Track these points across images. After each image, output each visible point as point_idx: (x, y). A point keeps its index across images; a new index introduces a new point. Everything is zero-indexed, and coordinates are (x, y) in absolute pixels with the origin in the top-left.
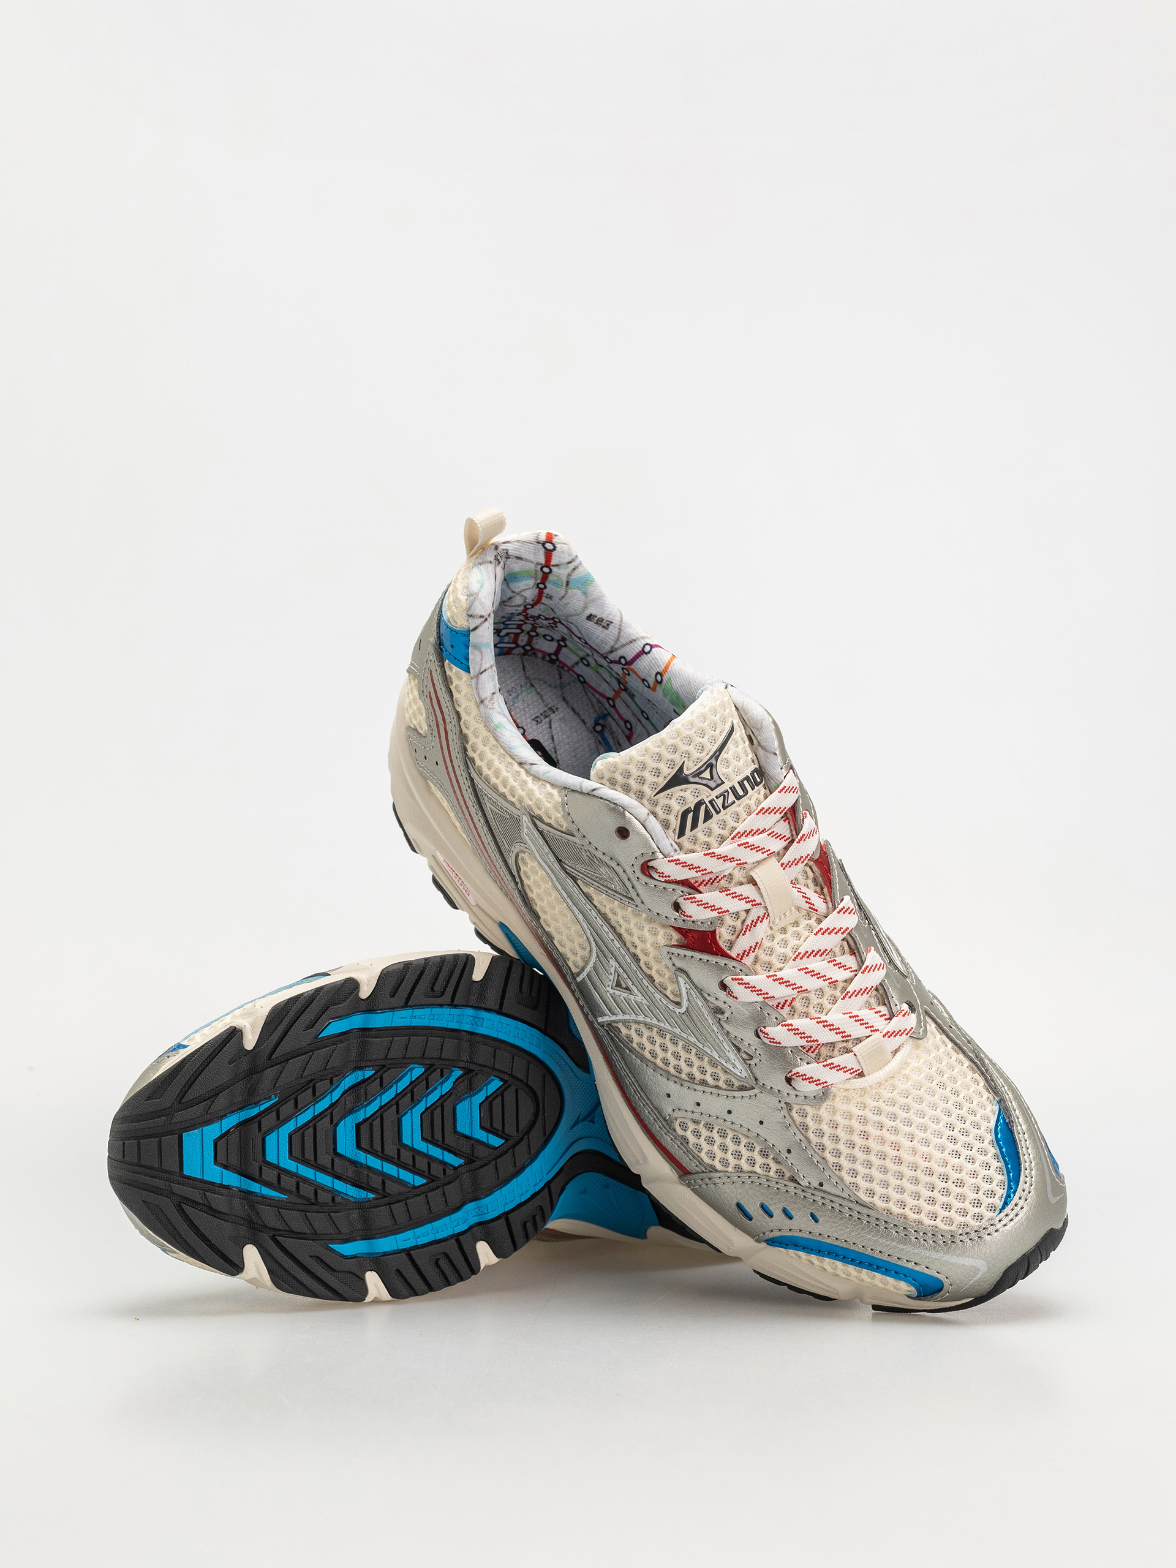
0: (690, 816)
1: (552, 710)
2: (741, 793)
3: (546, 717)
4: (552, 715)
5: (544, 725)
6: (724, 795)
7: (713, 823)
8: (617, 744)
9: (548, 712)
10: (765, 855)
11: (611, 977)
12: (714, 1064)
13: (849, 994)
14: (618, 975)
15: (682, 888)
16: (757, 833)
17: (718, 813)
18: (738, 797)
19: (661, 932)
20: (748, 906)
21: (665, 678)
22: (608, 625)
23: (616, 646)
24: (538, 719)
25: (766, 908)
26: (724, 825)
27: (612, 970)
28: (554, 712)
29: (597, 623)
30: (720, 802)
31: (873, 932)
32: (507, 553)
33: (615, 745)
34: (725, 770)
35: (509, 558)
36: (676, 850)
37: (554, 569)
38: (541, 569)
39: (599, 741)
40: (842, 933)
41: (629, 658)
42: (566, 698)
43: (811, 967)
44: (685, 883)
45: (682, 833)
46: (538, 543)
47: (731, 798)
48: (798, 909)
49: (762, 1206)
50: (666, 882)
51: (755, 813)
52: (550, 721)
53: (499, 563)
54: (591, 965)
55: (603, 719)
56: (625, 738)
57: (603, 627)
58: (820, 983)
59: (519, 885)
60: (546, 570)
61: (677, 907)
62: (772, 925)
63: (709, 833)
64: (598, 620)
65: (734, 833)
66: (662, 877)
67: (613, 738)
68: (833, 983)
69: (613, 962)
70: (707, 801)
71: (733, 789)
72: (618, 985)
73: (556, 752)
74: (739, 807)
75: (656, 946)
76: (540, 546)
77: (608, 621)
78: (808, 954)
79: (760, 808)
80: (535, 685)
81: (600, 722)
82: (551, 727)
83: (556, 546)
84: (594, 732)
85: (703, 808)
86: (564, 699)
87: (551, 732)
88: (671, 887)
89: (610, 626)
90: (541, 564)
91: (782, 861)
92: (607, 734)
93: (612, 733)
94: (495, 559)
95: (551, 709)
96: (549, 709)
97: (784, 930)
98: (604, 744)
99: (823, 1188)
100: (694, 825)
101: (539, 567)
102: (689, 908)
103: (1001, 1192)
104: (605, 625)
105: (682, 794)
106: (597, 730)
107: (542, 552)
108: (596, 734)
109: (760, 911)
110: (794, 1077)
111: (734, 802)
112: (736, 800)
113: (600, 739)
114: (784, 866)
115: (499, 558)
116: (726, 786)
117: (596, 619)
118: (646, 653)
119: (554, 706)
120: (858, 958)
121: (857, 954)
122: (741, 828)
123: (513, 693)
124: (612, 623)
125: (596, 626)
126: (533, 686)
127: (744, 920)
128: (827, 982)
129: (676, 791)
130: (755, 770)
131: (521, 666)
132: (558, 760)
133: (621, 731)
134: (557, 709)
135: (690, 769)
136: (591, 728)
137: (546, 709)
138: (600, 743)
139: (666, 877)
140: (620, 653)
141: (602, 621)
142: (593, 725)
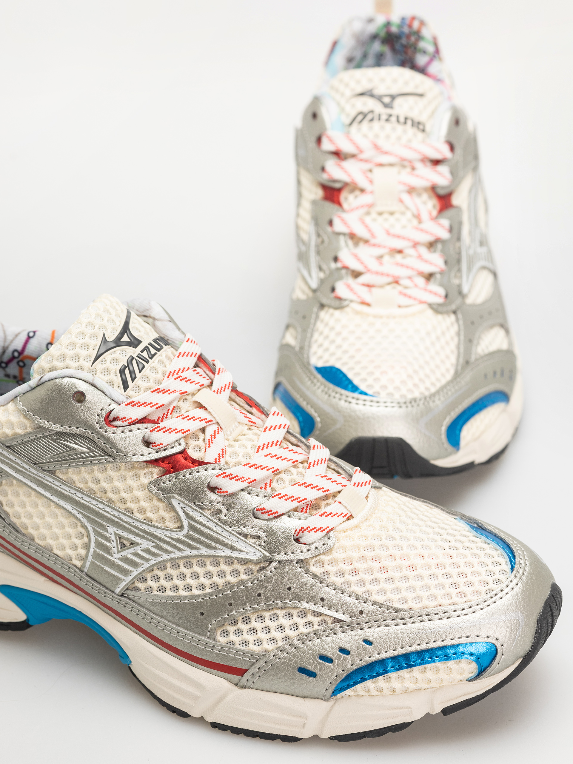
0: (127, 372)
2: (158, 347)
6: (146, 350)
7: (147, 370)
11: (114, 544)
12: (230, 561)
13: (312, 465)
14: (120, 538)
15: (145, 425)
16: (185, 371)
17: (147, 362)
19: (142, 472)
20: (203, 424)
25: (218, 423)
26: (156, 370)
27: (113, 537)
30: (145, 356)
34: (138, 333)
36: (127, 398)
41: (20, 349)
43: (273, 453)
44: (144, 420)
45: (126, 387)
47: (153, 351)
49: (321, 658)
50: (129, 424)
54: (93, 545)
58: (285, 464)
61: (147, 443)
62: (227, 437)
63: (147, 379)
65: (167, 374)
66: (125, 421)
68: (295, 463)
69: (111, 529)
70: (135, 356)
71: (151, 345)
72: (123, 546)
75: (143, 487)
78: (266, 446)
85: (134, 362)
88: (135, 427)
91: (213, 390)
99: (364, 615)
100: (133, 377)
102: (157, 437)
105: (113, 356)
109: (215, 427)
110: (300, 535)
111: (156, 353)
114: (216, 393)
116: (145, 344)
118: (32, 337)
122: (170, 369)
128: (290, 462)
129: (108, 356)
135: (111, 337)
139: (128, 420)
140: (11, 349)
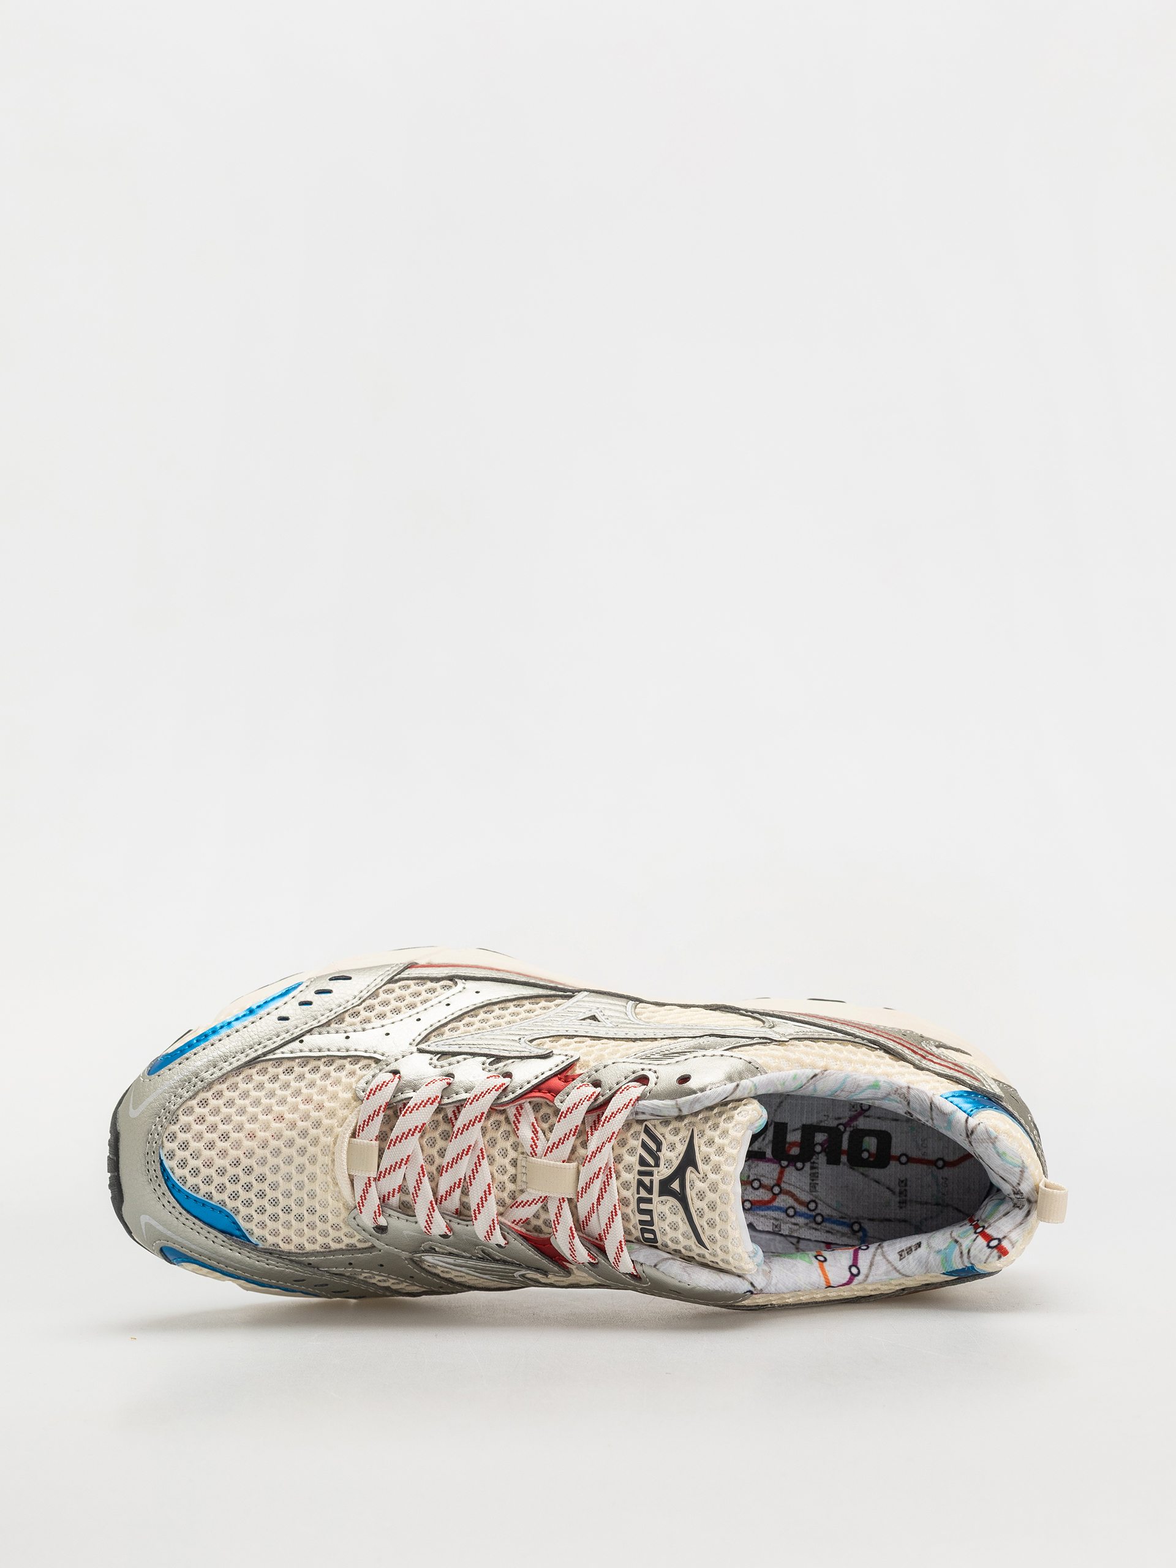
0: (653, 1147)
1: (903, 1203)
2: (643, 1206)
3: (900, 1193)
4: (898, 1199)
5: (894, 1185)
6: (650, 1190)
7: (633, 1160)
8: (830, 1230)
9: (904, 1198)
10: (580, 1189)
13: (421, 1175)
16: (600, 1194)
17: (640, 1172)
18: (641, 1200)
21: (816, 1263)
22: (901, 1255)
23: (879, 1251)
24: (903, 1184)
26: (629, 1168)
28: (900, 1202)
29: (910, 1247)
30: (646, 1180)
31: (468, 1255)
32: (1018, 1207)
33: (832, 1229)
34: (669, 1205)
35: (1014, 1206)
36: (637, 1113)
37: (975, 1236)
38: (984, 1227)
39: (845, 1218)
40: (475, 1210)
41: (861, 1252)
42: (904, 1223)
43: (466, 1159)
45: (647, 1131)
46: (1004, 1237)
47: (643, 1194)
48: (522, 1191)
49: (330, 992)
50: (621, 1088)
51: (617, 1204)
52: (894, 1193)
53: (1015, 1193)
55: (861, 1237)
56: (830, 1241)
57: (903, 1251)
58: (448, 1158)
59: (744, 1012)
60: (980, 1230)
62: (525, 1156)
63: (632, 1151)
64: (911, 1250)
65: (614, 1175)
67: (838, 1231)
68: (440, 1170)
70: (655, 1170)
71: (650, 1201)
73: (863, 1174)
74: (631, 1194)
76: (1000, 1236)
77: (905, 1257)
78: (478, 1164)
79: (619, 1213)
80: (936, 1207)
81: (861, 1234)
82: (888, 1188)
83: (990, 1250)
84: (856, 1220)
85: (651, 1161)
86: (905, 1221)
87: (883, 1185)
89: (899, 1256)
90: (987, 1228)
91: (567, 1202)
92: (845, 1230)
93: (843, 1235)
94: (1019, 1190)
95: (905, 1202)
96: (906, 1200)
97: (514, 1163)
98: (838, 1219)
99: (298, 1041)
100: (644, 1145)
101: (986, 1226)
103: (177, 1174)
104: (903, 1253)
105: (676, 1152)
106: (856, 1225)
107: (995, 1235)
108: (852, 1221)
111: (638, 1193)
112: (639, 1196)
113: (845, 1220)
114: (561, 1201)
115: (1018, 1196)
116: (655, 1196)
117: (913, 1249)
119: (905, 1207)
120: (449, 1213)
121: (454, 1215)
122: (614, 1182)
123: (942, 1182)
124: (900, 1260)
125: (909, 1245)
126: (937, 1204)
127: (544, 1133)
128: (445, 1164)
129: (681, 1149)
130: (655, 1240)
131: (962, 1210)
132: (854, 1169)
133: (838, 1242)
134: (901, 1208)
135: (690, 1173)
136: (862, 1221)
137: (908, 1199)
138: (842, 1218)
140: (871, 1249)
141: (908, 1253)
142: (862, 1225)
